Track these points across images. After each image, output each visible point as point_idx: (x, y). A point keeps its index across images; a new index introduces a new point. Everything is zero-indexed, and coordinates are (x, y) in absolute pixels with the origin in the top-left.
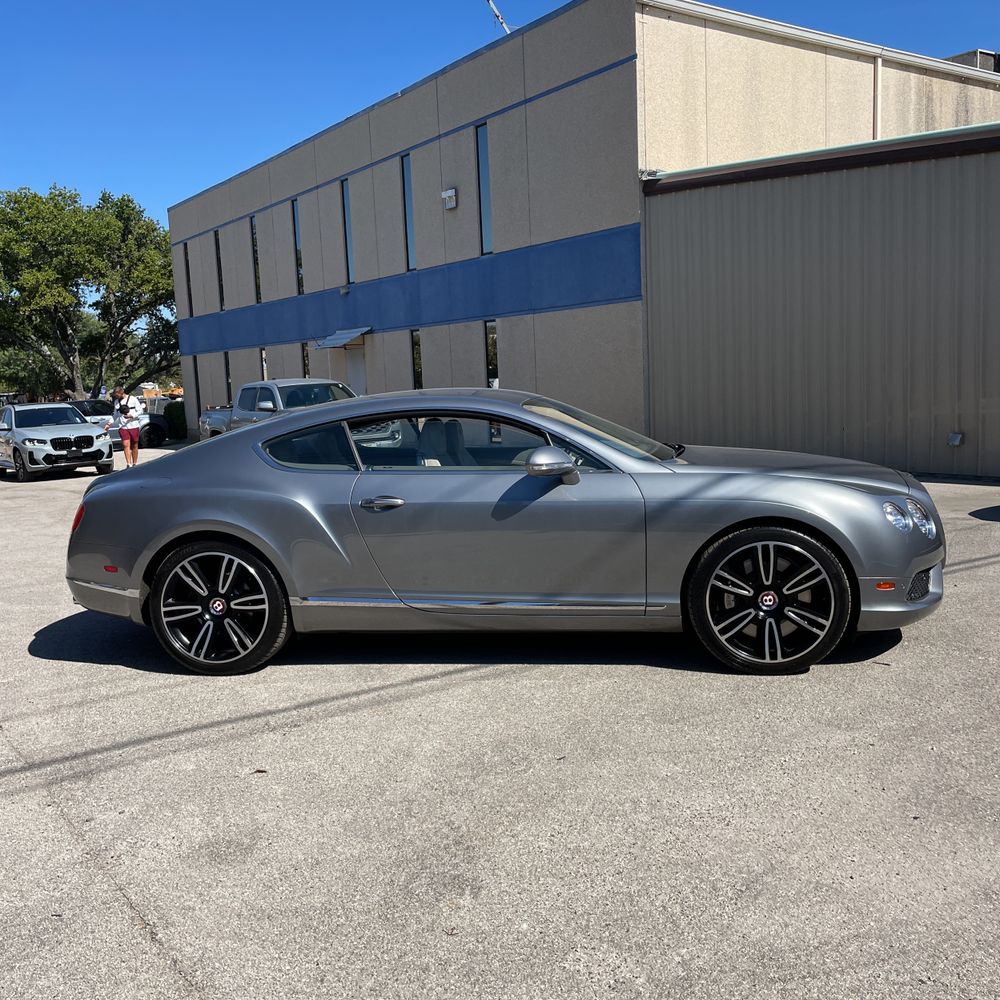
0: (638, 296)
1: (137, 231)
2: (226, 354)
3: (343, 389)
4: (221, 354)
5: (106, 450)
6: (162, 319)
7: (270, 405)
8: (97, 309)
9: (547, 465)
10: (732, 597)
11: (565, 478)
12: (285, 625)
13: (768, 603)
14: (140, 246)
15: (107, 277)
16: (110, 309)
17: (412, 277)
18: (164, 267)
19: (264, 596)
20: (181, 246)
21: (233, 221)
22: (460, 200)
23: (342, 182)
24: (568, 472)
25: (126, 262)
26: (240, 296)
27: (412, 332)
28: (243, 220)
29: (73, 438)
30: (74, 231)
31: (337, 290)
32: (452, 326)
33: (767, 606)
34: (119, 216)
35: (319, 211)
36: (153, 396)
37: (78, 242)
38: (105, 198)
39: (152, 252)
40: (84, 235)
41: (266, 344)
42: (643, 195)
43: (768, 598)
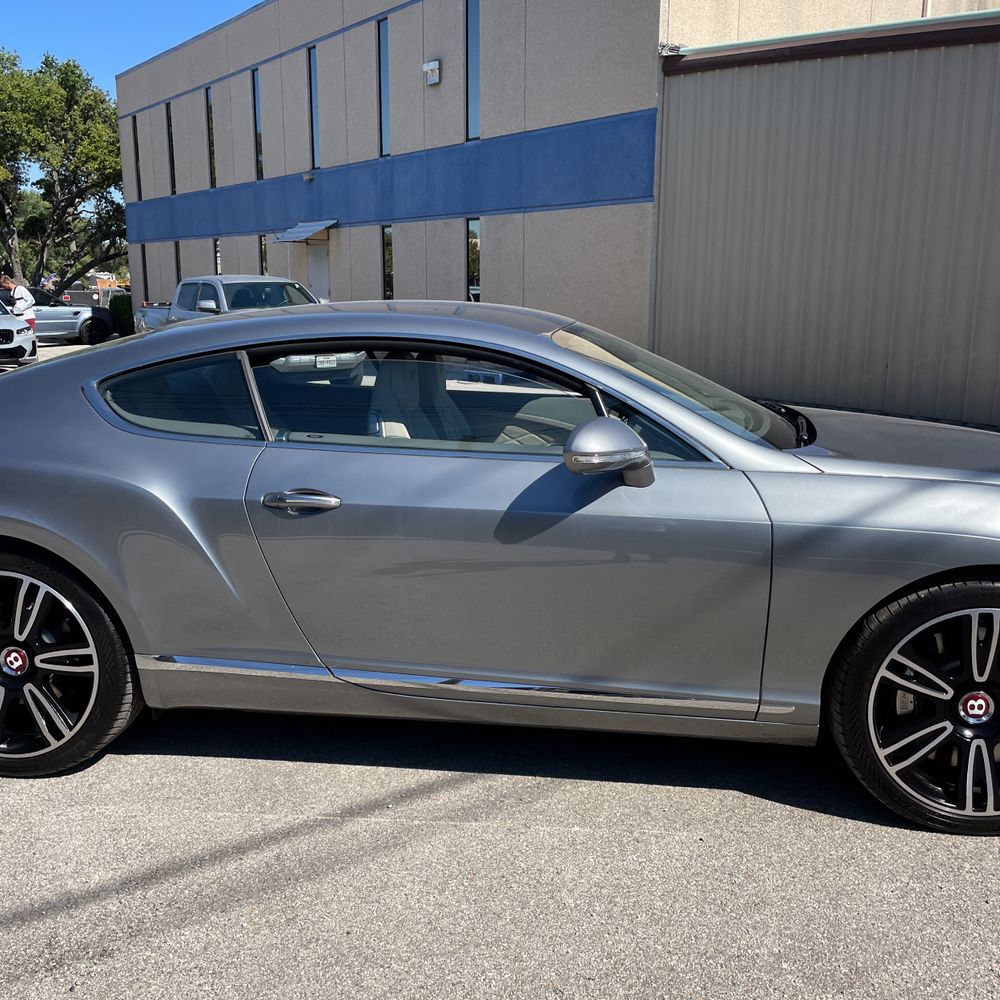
0: (648, 196)
1: (83, 101)
2: (177, 245)
3: (300, 290)
4: (171, 244)
5: (28, 348)
6: (113, 202)
7: (212, 304)
8: (41, 188)
9: (601, 454)
10: (911, 697)
11: (629, 475)
12: (129, 698)
13: (976, 711)
14: (85, 118)
15: (48, 151)
16: (54, 186)
17: (385, 165)
18: (113, 144)
19: (91, 650)
20: (130, 118)
21: (186, 93)
22: (444, 74)
23: (309, 50)
24: (635, 466)
25: (70, 135)
26: (193, 180)
27: (383, 228)
28: (197, 92)
30: (11, 98)
31: (300, 176)
32: (429, 223)
33: (974, 716)
34: (64, 83)
35: (284, 83)
36: (107, 288)
37: (13, 109)
38: (48, 63)
39: (100, 126)
40: (21, 102)
41: (220, 235)
42: (662, 74)
43: (976, 704)
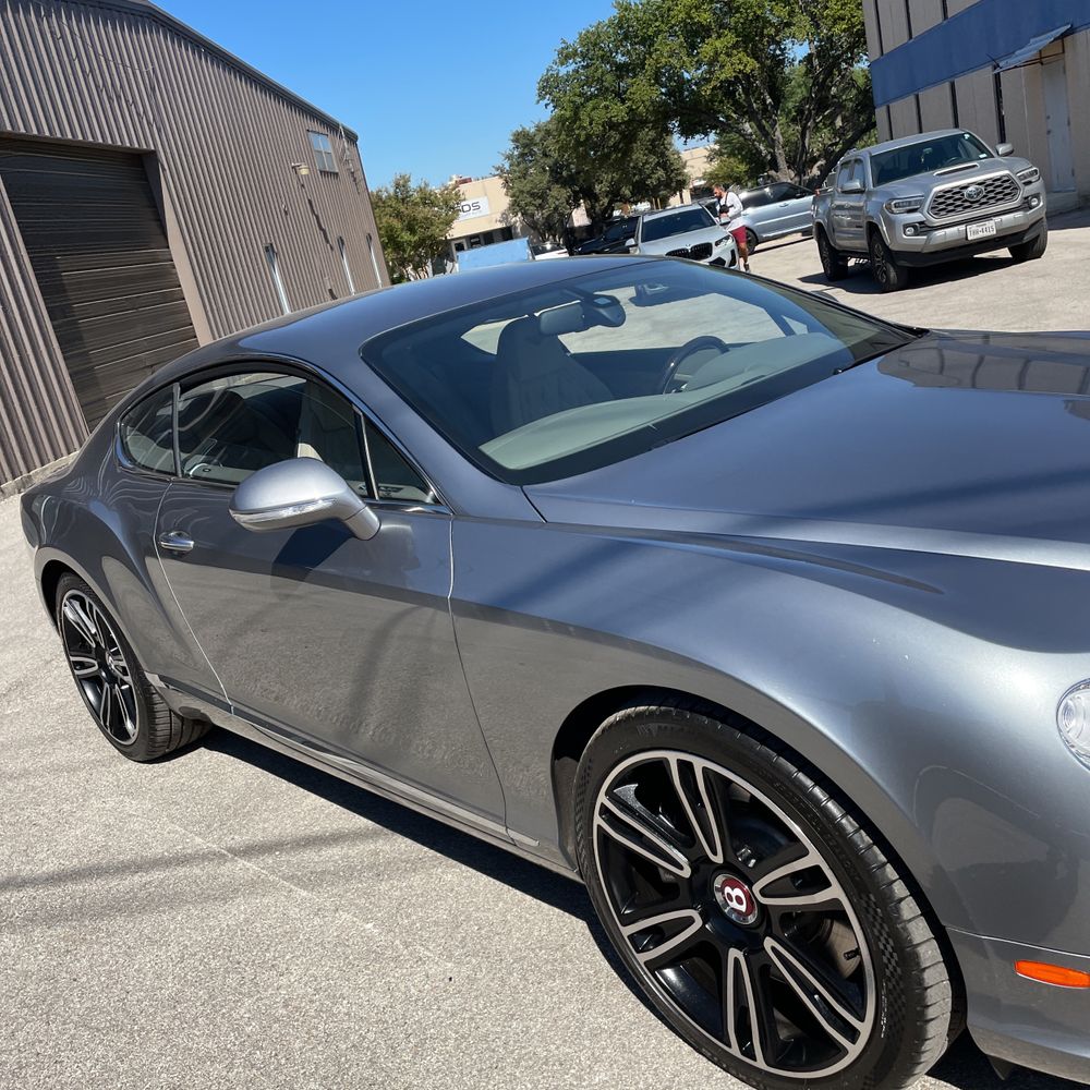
2: (917, 98)
4: (912, 99)
7: (857, 184)
13: (736, 905)
29: (689, 248)
33: (736, 911)
43: (733, 894)
